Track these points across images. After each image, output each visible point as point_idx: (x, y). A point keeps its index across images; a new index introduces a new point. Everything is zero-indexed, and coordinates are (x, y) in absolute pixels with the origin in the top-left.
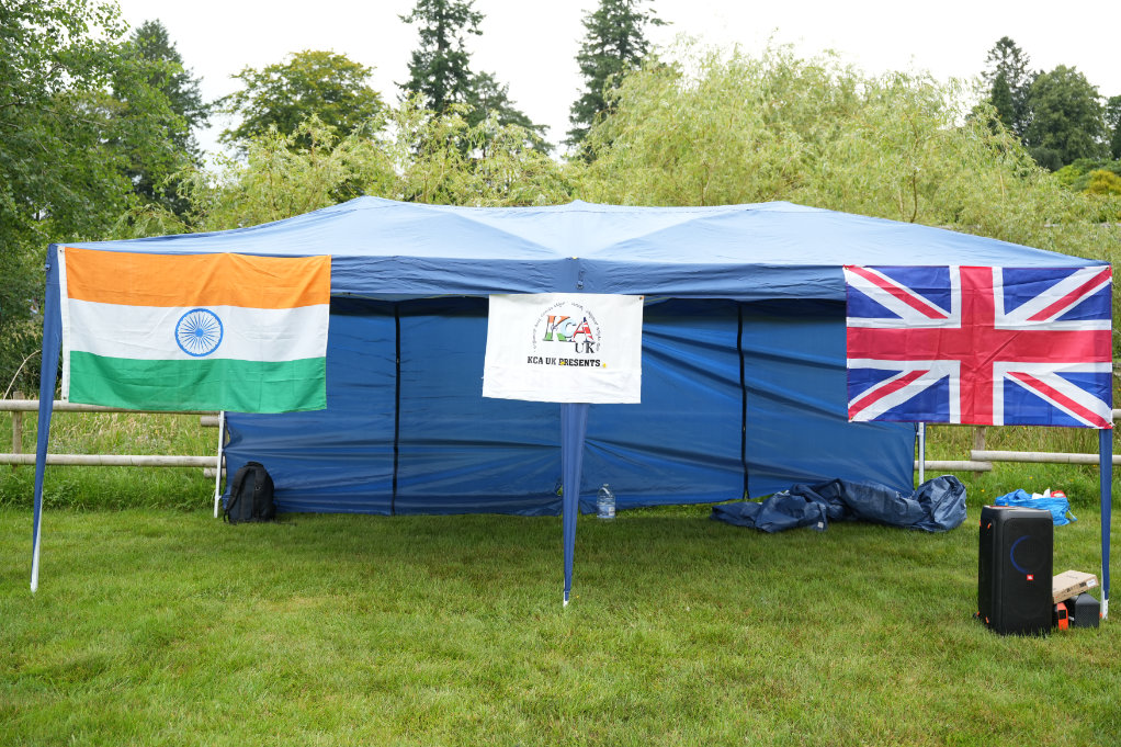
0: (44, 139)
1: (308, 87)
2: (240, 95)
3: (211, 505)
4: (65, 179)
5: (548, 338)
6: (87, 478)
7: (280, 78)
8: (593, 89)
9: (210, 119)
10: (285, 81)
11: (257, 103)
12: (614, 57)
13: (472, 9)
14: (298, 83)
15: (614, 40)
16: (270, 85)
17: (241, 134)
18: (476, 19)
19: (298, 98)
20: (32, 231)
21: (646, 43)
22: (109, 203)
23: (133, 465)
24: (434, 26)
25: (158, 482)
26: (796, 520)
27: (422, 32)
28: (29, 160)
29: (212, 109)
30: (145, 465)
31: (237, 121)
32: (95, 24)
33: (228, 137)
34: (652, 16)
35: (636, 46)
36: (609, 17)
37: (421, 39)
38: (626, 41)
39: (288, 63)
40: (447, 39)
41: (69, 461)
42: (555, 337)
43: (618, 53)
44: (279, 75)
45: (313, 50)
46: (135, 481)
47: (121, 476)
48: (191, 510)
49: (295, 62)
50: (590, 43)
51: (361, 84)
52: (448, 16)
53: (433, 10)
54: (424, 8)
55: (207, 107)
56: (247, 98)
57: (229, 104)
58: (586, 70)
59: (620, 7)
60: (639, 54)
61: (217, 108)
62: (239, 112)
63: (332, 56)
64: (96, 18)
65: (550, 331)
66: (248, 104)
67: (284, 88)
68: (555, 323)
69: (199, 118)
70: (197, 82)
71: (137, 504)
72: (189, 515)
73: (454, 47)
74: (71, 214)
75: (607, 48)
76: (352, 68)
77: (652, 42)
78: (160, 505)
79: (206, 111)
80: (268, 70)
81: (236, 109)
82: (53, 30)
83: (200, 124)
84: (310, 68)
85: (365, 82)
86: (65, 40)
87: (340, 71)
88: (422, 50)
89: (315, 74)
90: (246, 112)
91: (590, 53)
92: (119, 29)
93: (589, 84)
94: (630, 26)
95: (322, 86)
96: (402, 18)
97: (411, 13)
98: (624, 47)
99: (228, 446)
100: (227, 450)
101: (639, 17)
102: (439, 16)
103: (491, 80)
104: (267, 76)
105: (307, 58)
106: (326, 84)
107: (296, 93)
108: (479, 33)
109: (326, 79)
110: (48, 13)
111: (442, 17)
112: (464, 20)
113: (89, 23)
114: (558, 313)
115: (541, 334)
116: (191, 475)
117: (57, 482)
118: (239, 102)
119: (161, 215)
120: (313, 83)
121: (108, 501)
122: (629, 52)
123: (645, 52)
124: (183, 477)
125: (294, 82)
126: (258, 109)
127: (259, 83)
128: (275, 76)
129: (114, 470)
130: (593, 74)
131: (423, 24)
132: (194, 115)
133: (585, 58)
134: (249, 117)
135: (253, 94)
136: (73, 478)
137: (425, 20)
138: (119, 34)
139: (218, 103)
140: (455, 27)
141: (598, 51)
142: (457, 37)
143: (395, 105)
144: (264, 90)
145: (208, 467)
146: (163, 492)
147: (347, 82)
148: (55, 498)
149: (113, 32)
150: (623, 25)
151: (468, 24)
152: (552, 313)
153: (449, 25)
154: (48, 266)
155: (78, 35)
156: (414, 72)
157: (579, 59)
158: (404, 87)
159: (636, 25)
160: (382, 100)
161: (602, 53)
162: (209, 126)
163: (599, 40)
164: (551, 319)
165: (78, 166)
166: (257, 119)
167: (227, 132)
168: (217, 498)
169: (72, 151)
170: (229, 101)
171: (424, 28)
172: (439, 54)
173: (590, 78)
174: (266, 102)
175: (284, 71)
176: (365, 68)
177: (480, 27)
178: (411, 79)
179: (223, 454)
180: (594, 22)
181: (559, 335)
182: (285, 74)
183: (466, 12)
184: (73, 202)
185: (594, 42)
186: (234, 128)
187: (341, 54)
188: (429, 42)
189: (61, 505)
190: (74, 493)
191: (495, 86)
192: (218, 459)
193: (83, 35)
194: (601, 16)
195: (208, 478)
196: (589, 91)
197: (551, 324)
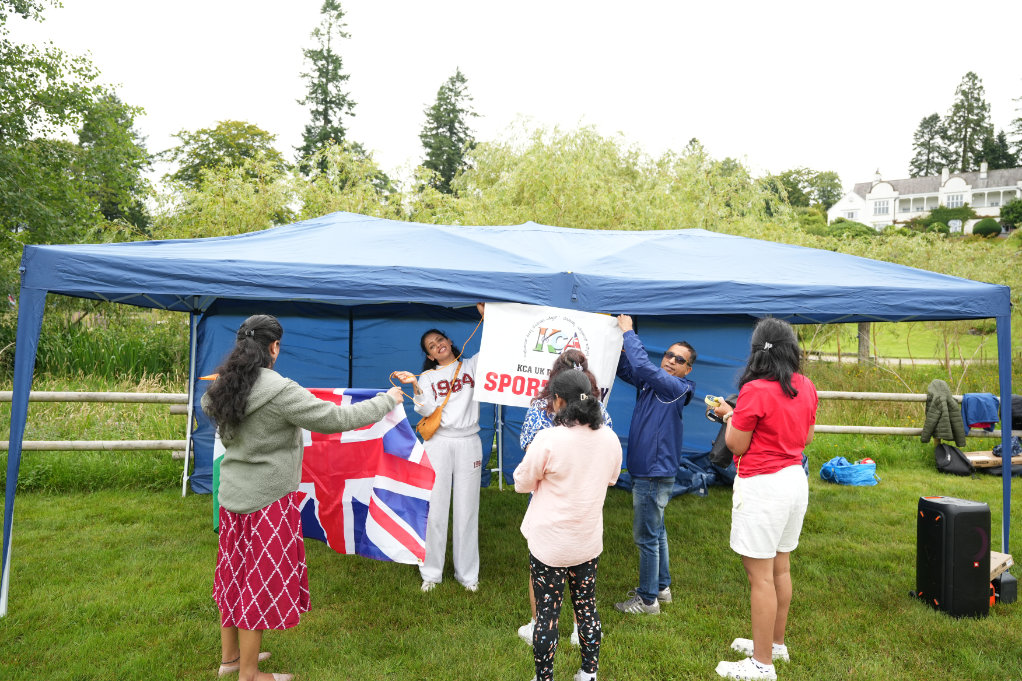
0: (21, 162)
1: (229, 146)
2: (178, 149)
3: (179, 485)
4: (40, 198)
5: (539, 349)
6: (59, 462)
7: (207, 139)
8: (431, 157)
9: (153, 166)
10: (211, 140)
11: (190, 155)
12: (445, 136)
13: (348, 98)
14: (221, 143)
15: (445, 125)
16: (200, 143)
17: (177, 177)
18: (351, 105)
19: (221, 153)
20: (10, 240)
21: (467, 129)
22: (79, 219)
23: (105, 450)
24: (321, 108)
25: (128, 465)
26: (685, 488)
27: (312, 112)
28: (8, 178)
29: (155, 158)
30: (116, 449)
31: (175, 168)
32: (70, 73)
33: (168, 179)
34: (471, 111)
35: (460, 130)
36: (442, 109)
37: (312, 117)
38: (454, 126)
39: (214, 128)
40: (330, 118)
41: (43, 447)
42: (545, 348)
43: (448, 134)
44: (207, 136)
45: (233, 120)
46: (106, 464)
47: (93, 460)
48: (161, 490)
49: (219, 128)
50: (429, 126)
51: (268, 146)
52: (331, 102)
53: (321, 97)
54: (314, 95)
55: (152, 157)
56: (183, 151)
57: (169, 155)
58: (426, 145)
59: (449, 103)
60: (462, 135)
61: (159, 158)
62: (176, 162)
63: (246, 126)
64: (69, 68)
65: (540, 342)
66: (183, 156)
67: (211, 146)
68: (547, 335)
69: (145, 165)
70: (144, 139)
71: (109, 486)
72: (158, 495)
73: (335, 124)
74: (45, 226)
75: (441, 130)
76: (261, 134)
77: (471, 128)
78: (130, 486)
79: (151, 160)
80: (199, 132)
81: (174, 159)
82: (32, 76)
83: (145, 168)
84: (230, 132)
85: (271, 145)
86: (43, 83)
87: (253, 135)
88: (312, 124)
89: (234, 137)
90: (182, 162)
91: (429, 133)
92: (91, 74)
93: (428, 154)
94: (456, 117)
95: (239, 146)
96: (298, 101)
97: (304, 98)
98: (451, 130)
99: (196, 431)
100: (195, 436)
101: (462, 110)
102: (324, 101)
103: (361, 147)
104: (199, 136)
105: (228, 125)
106: (242, 144)
107: (219, 150)
108: (353, 115)
109: (242, 141)
110: (27, 62)
111: (327, 102)
112: (342, 105)
113: (64, 72)
114: (550, 326)
115: (532, 344)
116: (159, 457)
117: (30, 467)
118: (176, 154)
119: (128, 229)
120: (232, 144)
121: (80, 483)
122: (455, 133)
123: (466, 134)
124: (152, 459)
125: (218, 142)
126: (191, 160)
127: (192, 142)
128: (204, 137)
129: (84, 455)
130: (430, 147)
131: (313, 106)
132: (142, 163)
133: (426, 136)
134: (184, 166)
135: (187, 149)
136: (46, 463)
137: (315, 103)
138: (91, 78)
139: (160, 154)
140: (336, 109)
141: (434, 132)
142: (337, 117)
143: (293, 162)
144: (196, 146)
145: (176, 450)
146: (134, 474)
147: (257, 144)
148: (28, 482)
149: (86, 76)
150: (451, 115)
151: (345, 108)
152: (543, 326)
153: (331, 108)
154: (23, 269)
155: (55, 79)
156: (306, 139)
157: (421, 136)
158: (299, 150)
159: (461, 116)
160: (282, 158)
161: (437, 134)
162: (153, 170)
163: (435, 125)
164: (542, 331)
165: (52, 188)
166: (191, 167)
167: (167, 175)
168: (186, 478)
169: (47, 174)
170: (169, 153)
171: (314, 109)
172: (324, 128)
173: (429, 150)
174: (198, 155)
175: (212, 134)
176: (270, 135)
177: (353, 111)
178: (305, 144)
179: (191, 438)
180: (432, 112)
181: (549, 347)
182: (211, 136)
183: (344, 100)
184: (47, 216)
185: (432, 126)
186: (173, 172)
187: (253, 124)
188: (318, 119)
189: (34, 488)
190: (47, 478)
191: (363, 152)
192: (186, 443)
193: (58, 80)
194: (436, 108)
195: (175, 460)
196: (428, 158)
197: (542, 336)
